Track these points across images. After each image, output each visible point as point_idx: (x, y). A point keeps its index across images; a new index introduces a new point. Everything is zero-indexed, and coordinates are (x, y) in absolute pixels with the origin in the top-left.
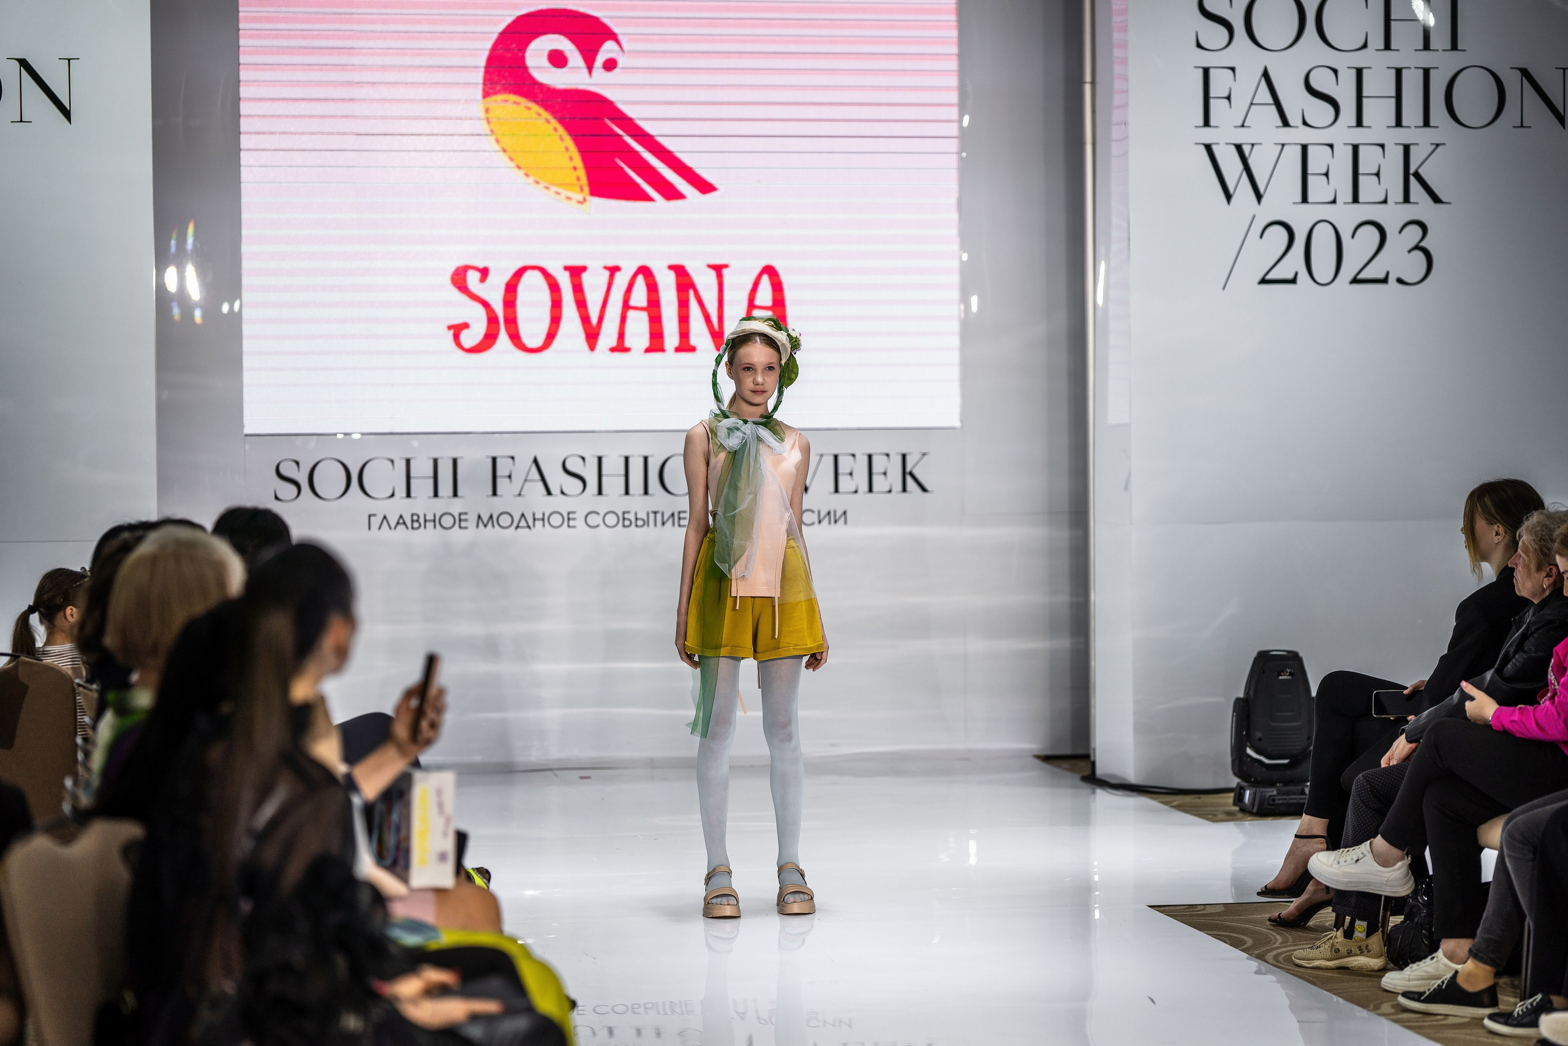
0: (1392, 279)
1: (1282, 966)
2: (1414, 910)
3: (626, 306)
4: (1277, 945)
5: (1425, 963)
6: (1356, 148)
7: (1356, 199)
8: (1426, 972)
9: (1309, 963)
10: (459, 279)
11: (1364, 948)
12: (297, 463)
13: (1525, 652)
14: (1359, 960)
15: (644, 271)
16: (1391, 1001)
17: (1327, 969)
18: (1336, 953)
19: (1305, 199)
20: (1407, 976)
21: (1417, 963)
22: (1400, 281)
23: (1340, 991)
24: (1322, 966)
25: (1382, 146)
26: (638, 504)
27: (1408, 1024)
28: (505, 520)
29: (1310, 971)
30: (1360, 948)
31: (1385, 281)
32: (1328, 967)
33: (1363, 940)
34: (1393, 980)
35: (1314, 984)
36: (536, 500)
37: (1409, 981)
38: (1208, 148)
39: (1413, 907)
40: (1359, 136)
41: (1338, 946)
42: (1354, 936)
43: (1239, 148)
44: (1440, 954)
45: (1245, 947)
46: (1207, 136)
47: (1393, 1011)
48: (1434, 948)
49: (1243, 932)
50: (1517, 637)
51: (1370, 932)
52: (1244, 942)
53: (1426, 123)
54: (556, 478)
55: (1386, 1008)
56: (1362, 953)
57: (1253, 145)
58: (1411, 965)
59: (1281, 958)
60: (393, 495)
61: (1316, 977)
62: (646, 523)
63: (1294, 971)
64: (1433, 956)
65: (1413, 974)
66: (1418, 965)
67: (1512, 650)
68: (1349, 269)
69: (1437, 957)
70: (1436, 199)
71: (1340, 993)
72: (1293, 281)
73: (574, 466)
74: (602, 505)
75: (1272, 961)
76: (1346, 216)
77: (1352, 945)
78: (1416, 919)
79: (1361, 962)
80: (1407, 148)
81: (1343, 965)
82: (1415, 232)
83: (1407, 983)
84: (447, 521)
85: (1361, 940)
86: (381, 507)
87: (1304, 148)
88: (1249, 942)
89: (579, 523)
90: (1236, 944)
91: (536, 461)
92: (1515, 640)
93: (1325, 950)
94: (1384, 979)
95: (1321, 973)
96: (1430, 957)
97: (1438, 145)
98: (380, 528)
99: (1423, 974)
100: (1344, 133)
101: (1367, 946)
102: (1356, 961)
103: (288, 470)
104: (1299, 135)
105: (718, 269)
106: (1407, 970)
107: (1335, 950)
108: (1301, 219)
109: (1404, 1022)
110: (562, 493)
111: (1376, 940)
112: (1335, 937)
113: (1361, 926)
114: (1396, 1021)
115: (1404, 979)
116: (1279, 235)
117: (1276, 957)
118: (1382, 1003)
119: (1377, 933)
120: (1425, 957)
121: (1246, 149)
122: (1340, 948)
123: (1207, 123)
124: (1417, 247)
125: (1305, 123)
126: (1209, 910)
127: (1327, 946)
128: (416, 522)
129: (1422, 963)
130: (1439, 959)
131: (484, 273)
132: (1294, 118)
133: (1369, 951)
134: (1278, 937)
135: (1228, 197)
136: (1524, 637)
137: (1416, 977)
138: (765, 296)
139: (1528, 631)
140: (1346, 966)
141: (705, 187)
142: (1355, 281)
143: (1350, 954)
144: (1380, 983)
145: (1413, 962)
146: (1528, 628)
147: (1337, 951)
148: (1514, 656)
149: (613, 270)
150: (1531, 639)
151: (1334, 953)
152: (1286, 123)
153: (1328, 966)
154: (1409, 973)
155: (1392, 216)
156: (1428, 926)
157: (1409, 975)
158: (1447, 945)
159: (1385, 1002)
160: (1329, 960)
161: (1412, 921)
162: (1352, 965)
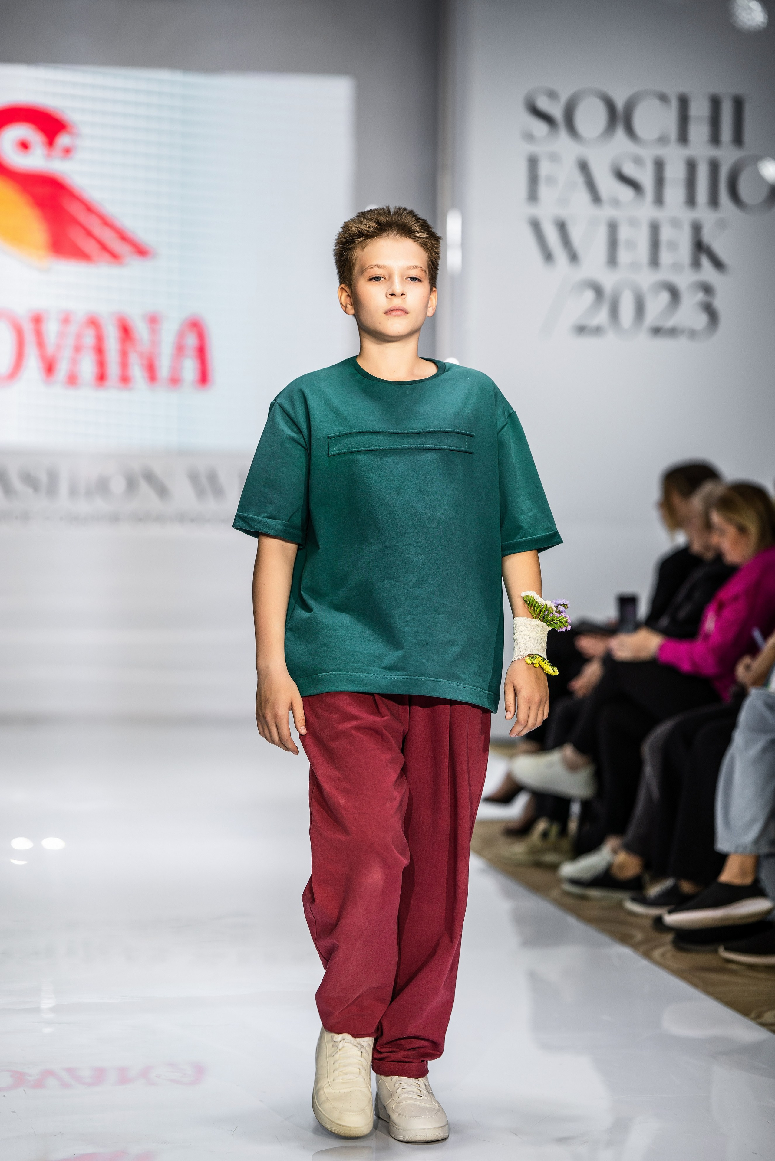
96: (596, 852)
115: (574, 869)
141: (141, 251)
157: (579, 866)
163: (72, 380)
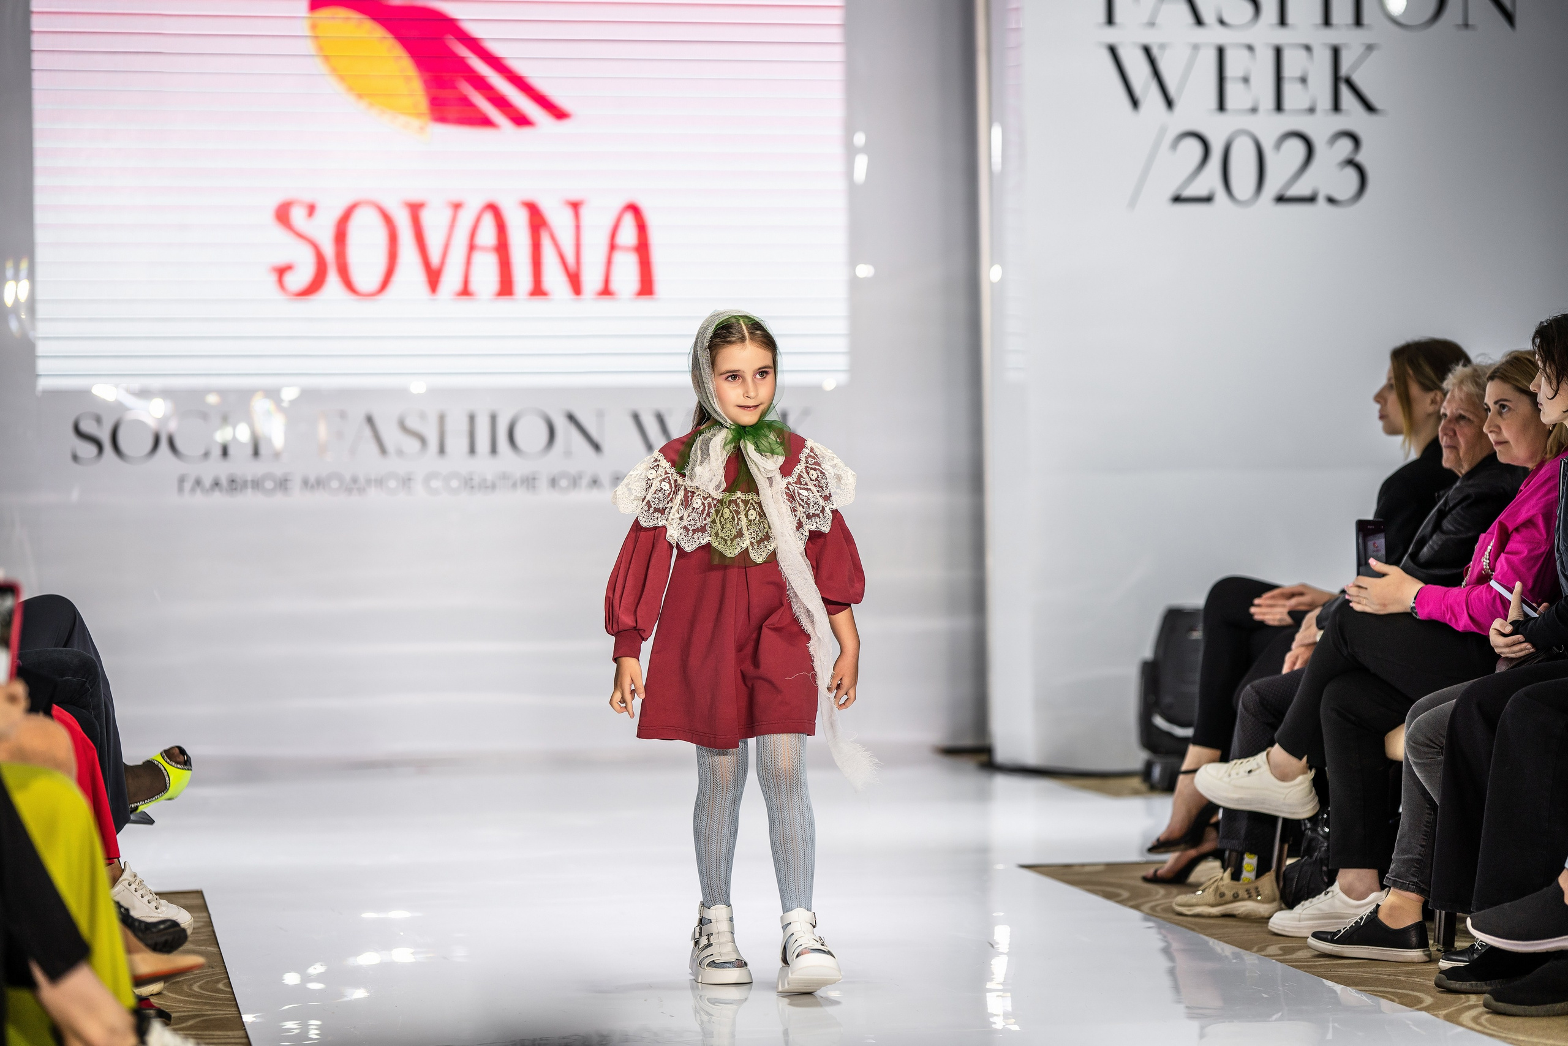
0: (1321, 200)
1: (1157, 915)
2: (1314, 844)
3: (472, 247)
4: (1158, 897)
5: (1319, 899)
6: (1278, 52)
7: (1279, 107)
8: (1319, 909)
9: (1190, 910)
10: (283, 215)
11: (1254, 894)
12: (98, 420)
13: (1443, 532)
14: (1246, 906)
15: (493, 209)
16: (1279, 944)
17: (1210, 916)
18: (1221, 898)
19: (1221, 107)
20: (1297, 916)
21: (1310, 900)
22: (1331, 200)
23: (1221, 936)
24: (1204, 913)
25: (1308, 48)
26: (484, 466)
27: (1294, 964)
28: (335, 484)
29: (1190, 919)
30: (1248, 891)
31: (1311, 199)
32: (1212, 915)
33: (1252, 882)
34: (1283, 920)
35: (1193, 930)
36: (369, 461)
37: (1300, 921)
38: (1113, 50)
39: (1311, 840)
40: (1281, 36)
41: (1223, 889)
42: (1243, 876)
43: (1147, 50)
44: (1336, 888)
45: (1120, 899)
46: (1111, 35)
47: (1280, 952)
48: (1331, 882)
49: (1121, 886)
50: (1433, 514)
51: (1262, 870)
52: (1118, 895)
53: (1358, 21)
54: (391, 435)
55: (1273, 949)
56: (1250, 898)
57: (1162, 46)
58: (1302, 903)
59: (1158, 909)
60: (206, 455)
61: (1198, 923)
62: (494, 486)
63: (1171, 919)
64: (1328, 890)
65: (1305, 912)
66: (1311, 902)
67: (1429, 529)
68: (1272, 186)
69: (1333, 891)
70: (1369, 107)
71: (1221, 937)
72: (1208, 199)
73: (412, 423)
74: (443, 466)
75: (1148, 911)
76: (1269, 126)
77: (1240, 888)
78: (1316, 854)
79: (1249, 908)
80: (1336, 52)
81: (1229, 911)
82: (1346, 145)
83: (1298, 923)
84: (269, 485)
85: (1250, 882)
86: (192, 470)
87: (1221, 52)
88: (1125, 894)
89: (418, 487)
90: (1108, 896)
91: (370, 420)
92: (1431, 518)
93: (1209, 895)
94: (1271, 920)
95: (1203, 921)
96: (1324, 893)
97: (1370, 48)
98: (193, 490)
99: (1317, 912)
100: (1266, 32)
101: (1257, 888)
102: (1243, 906)
103: (87, 427)
104: (1213, 35)
105: (575, 206)
106: (1298, 909)
107: (1220, 894)
108: (1217, 131)
109: (1291, 962)
110: (400, 453)
111: (1268, 883)
112: (1222, 879)
113: (1250, 862)
114: (1282, 961)
115: (1293, 919)
116: (1194, 148)
117: (1153, 908)
118: (1268, 946)
119: (1267, 874)
120: (1320, 893)
121: (1155, 52)
122: (1226, 892)
123: (1110, 20)
124: (1351, 162)
125: (1222, 22)
126: (1087, 869)
127: (1211, 889)
128: (234, 484)
129: (1315, 900)
130: (1335, 893)
131: (311, 209)
132: (1208, 14)
133: (1258, 896)
134: (1159, 892)
135: (1135, 103)
136: (1442, 515)
137: (1307, 916)
138: (628, 235)
139: (1445, 508)
140: (1231, 913)
141: (559, 114)
142: (1281, 199)
143: (1236, 898)
144: (1267, 926)
145: (1306, 899)
146: (1446, 503)
147: (1222, 895)
148: (1431, 537)
149: (457, 206)
150: (1449, 517)
151: (1218, 897)
152: (1199, 21)
153: (1210, 913)
154: (1300, 911)
155: (1320, 127)
156: (1326, 862)
157: (1300, 914)
158: (1347, 876)
159: (1272, 945)
160: (1213, 906)
161: (1311, 856)
162: (1239, 912)
163: (465, 291)
